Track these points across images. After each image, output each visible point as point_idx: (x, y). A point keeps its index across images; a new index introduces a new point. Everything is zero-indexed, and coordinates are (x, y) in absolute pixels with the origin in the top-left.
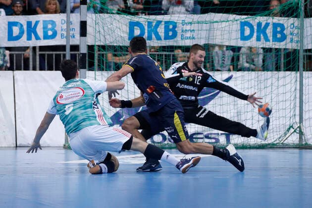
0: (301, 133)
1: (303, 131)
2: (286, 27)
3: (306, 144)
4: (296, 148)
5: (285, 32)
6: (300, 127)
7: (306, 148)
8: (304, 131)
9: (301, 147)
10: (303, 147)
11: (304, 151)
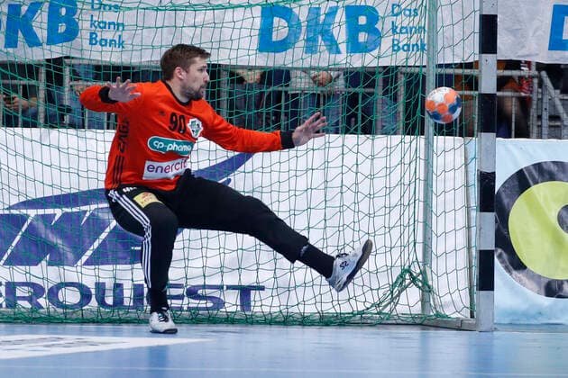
0: (426, 289)
1: (430, 283)
2: (381, 14)
3: (438, 315)
4: (415, 324)
5: (379, 26)
6: (423, 273)
7: (437, 327)
8: (433, 282)
9: (426, 322)
10: (430, 323)
11: (432, 332)
